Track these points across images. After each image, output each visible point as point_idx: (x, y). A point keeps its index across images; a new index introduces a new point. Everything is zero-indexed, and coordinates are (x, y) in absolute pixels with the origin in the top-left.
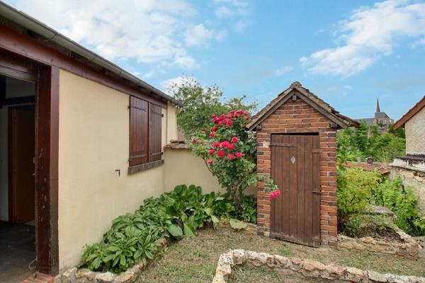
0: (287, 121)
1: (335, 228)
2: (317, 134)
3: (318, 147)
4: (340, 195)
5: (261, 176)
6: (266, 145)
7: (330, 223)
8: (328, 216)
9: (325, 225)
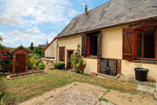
0: (19, 52)
1: (28, 69)
2: (25, 54)
3: (25, 56)
4: (29, 64)
5: (13, 62)
6: (15, 56)
7: (27, 68)
8: (27, 67)
9: (26, 69)
